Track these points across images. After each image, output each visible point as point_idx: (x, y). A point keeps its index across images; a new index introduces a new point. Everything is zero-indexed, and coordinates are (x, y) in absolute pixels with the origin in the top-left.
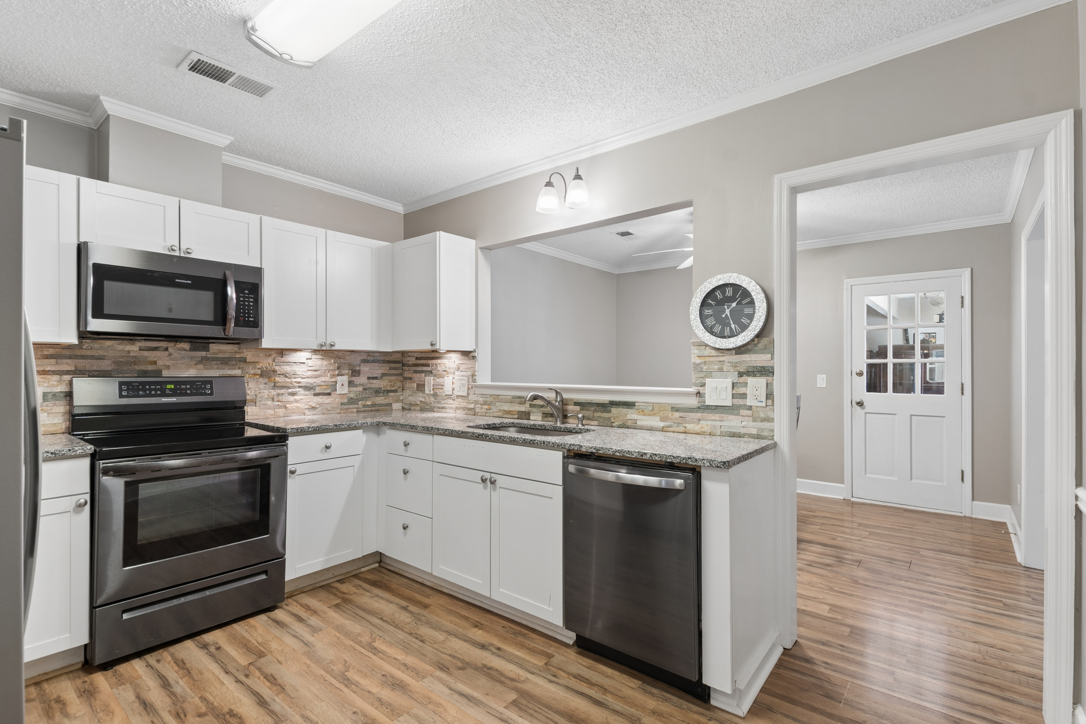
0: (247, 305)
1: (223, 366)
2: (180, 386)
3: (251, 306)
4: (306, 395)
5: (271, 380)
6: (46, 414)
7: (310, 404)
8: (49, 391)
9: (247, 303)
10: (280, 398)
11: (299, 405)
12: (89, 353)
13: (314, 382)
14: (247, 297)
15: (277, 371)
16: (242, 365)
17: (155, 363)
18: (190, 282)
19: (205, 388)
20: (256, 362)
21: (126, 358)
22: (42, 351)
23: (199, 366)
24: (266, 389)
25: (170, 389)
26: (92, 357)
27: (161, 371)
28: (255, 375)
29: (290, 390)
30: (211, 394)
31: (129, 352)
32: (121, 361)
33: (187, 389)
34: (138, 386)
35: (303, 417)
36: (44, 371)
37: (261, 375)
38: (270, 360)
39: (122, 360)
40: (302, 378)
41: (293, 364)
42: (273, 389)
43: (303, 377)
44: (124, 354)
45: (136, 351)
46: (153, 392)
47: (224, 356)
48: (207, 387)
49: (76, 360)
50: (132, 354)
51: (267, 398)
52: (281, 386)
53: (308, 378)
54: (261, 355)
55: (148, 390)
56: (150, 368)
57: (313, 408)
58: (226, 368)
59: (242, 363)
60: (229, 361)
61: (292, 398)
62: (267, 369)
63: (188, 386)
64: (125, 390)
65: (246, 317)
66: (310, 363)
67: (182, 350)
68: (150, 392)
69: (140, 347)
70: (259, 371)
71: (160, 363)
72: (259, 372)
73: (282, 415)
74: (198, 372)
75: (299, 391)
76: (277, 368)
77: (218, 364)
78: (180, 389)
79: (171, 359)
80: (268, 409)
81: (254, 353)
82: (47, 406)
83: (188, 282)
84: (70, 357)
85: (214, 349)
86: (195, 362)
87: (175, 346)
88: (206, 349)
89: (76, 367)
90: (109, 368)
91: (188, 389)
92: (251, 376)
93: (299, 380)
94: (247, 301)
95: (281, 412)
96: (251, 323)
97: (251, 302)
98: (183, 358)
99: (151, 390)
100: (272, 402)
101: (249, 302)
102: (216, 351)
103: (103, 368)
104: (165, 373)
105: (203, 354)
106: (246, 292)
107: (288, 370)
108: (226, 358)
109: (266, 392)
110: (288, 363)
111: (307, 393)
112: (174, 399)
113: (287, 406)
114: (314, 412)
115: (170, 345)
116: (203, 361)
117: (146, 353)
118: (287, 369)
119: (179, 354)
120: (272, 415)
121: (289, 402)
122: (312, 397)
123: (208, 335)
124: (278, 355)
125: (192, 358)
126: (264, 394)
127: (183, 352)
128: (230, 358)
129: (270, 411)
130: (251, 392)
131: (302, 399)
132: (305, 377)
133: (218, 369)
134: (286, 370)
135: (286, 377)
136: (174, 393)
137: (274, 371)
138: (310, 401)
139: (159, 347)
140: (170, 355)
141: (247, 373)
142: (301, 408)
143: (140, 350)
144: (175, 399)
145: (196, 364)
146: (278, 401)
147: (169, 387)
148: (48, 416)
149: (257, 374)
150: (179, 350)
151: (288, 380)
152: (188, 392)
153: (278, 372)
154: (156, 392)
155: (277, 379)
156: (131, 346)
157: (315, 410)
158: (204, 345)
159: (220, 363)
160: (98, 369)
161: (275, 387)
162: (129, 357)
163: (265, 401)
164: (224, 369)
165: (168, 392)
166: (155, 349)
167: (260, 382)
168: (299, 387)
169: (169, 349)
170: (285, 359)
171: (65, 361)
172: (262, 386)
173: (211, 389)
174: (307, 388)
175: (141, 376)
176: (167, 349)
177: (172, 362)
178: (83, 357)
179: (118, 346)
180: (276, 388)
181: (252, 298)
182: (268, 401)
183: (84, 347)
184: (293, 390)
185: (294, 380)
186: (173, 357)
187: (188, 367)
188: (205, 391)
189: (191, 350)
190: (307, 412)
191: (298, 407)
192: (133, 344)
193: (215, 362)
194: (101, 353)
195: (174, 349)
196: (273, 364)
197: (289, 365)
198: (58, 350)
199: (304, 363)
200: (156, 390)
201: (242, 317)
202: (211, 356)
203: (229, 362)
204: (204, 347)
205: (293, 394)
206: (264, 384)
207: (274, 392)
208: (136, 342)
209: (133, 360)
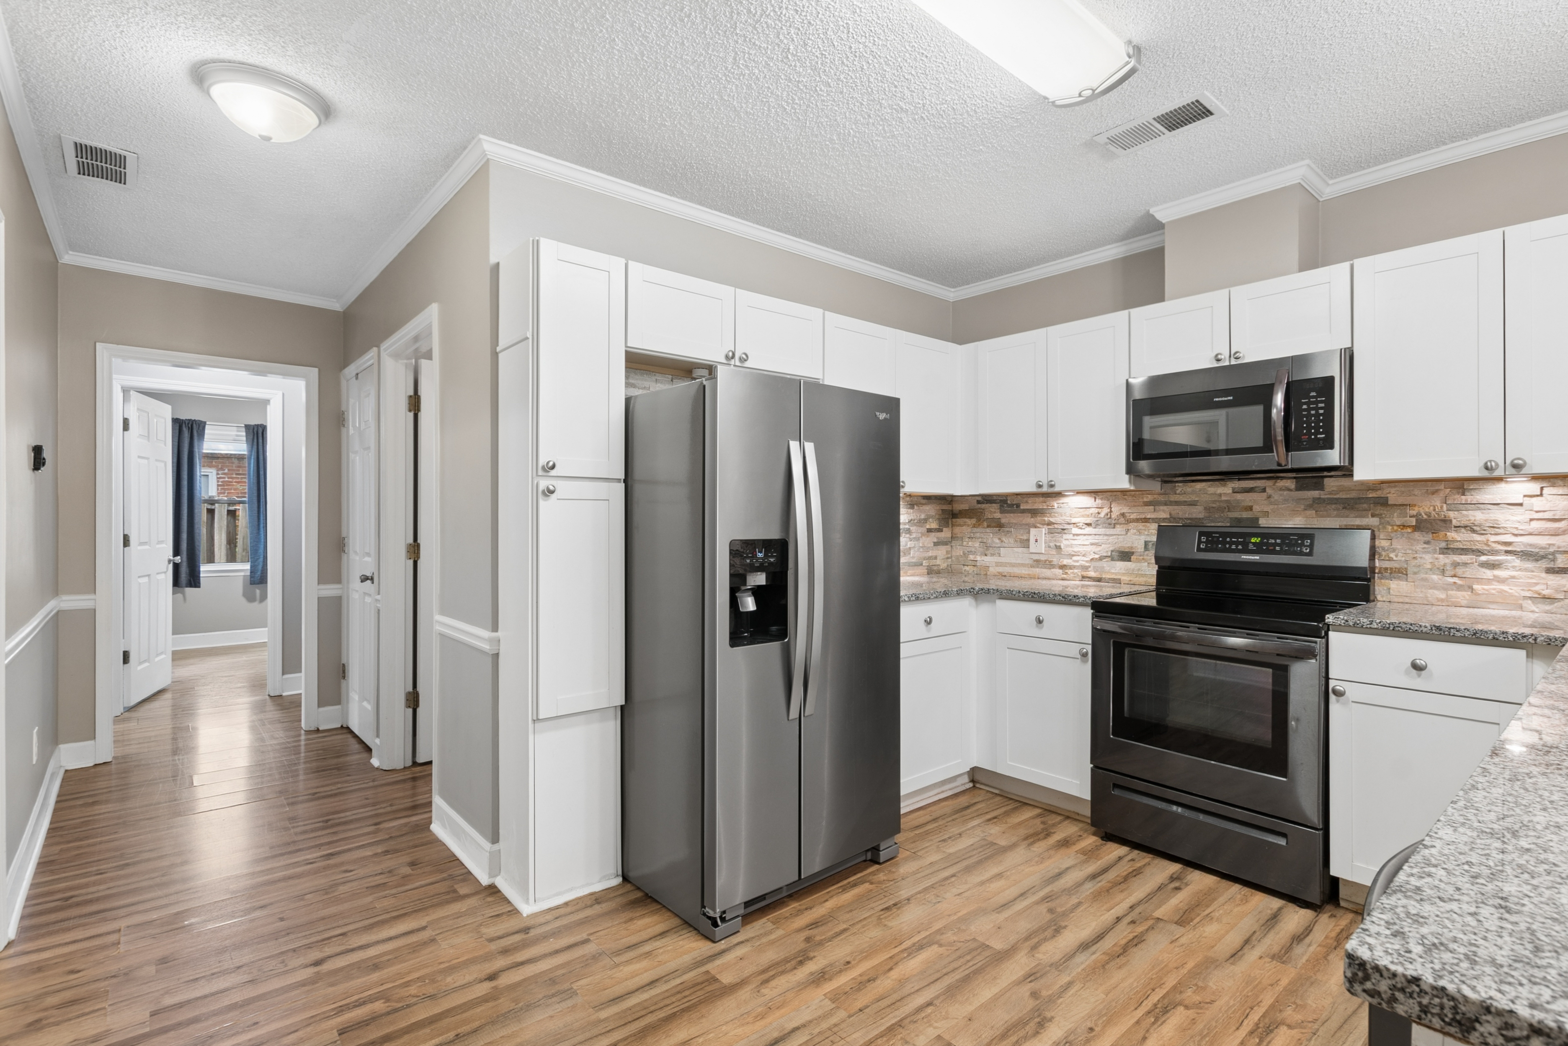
0: (1313, 415)
1: (1347, 512)
2: (1268, 540)
3: (1321, 414)
4: (1526, 570)
5: (1438, 536)
6: (1146, 564)
7: (1537, 588)
8: (1149, 540)
9: (1313, 412)
10: (1460, 571)
11: (1505, 588)
12: (1182, 498)
13: (1550, 545)
14: (1313, 403)
15: (1451, 521)
16: (1379, 510)
17: (1250, 508)
18: (1231, 398)
19: (1302, 545)
20: (1406, 505)
21: (1218, 504)
22: (1143, 498)
23: (1309, 512)
24: (1429, 552)
25: (1254, 544)
26: (1185, 503)
27: (1257, 519)
28: (1404, 526)
29: (1483, 558)
30: (1310, 554)
31: (1220, 495)
32: (1213, 508)
33: (1276, 544)
34: (1218, 537)
35: (1516, 613)
36: (1145, 518)
37: (1417, 528)
38: (1437, 501)
39: (1214, 505)
40: (1516, 535)
41: (1489, 506)
42: (1443, 553)
43: (1516, 532)
44: (1216, 499)
45: (1229, 494)
46: (1234, 547)
47: (1348, 496)
48: (1306, 544)
49: (1171, 507)
50: (1224, 498)
51: (1431, 570)
52: (1463, 549)
53: (1530, 534)
54: (1416, 492)
55: (1228, 543)
56: (1245, 515)
57: (1546, 599)
58: (1352, 515)
59: (1379, 507)
60: (1356, 504)
61: (1488, 573)
62: (1430, 516)
63: (1278, 541)
64: (1203, 542)
65: (1313, 434)
66: (1537, 503)
67: (1284, 490)
68: (1230, 546)
69: (1233, 489)
70: (1414, 520)
71: (1256, 508)
72: (1413, 522)
73: (1464, 603)
74: (1306, 521)
75: (1507, 561)
76: (1452, 514)
77: (1338, 509)
78: (1267, 544)
79: (1271, 504)
80: (1431, 588)
81: (1403, 489)
82: (1147, 555)
83: (1229, 398)
84: (1166, 504)
85: (1333, 486)
86: (1303, 507)
87: (1274, 485)
88: (1320, 486)
89: (1170, 514)
90: (1201, 516)
91: (1278, 545)
92: (1395, 528)
93: (1508, 538)
94: (1313, 409)
95: (1463, 596)
96: (1321, 442)
97: (1321, 408)
98: (1286, 501)
99: (1231, 543)
100: (1440, 577)
101: (1317, 409)
102: (1335, 489)
103: (1194, 516)
104: (1263, 522)
105: (1316, 494)
106: (1313, 394)
107: (1478, 518)
108: (1353, 499)
109: (1428, 559)
110: (1478, 506)
111: (1530, 565)
112: (1256, 558)
113: (1475, 587)
114: (1548, 608)
115: (1269, 483)
116: (1316, 505)
117: (1239, 496)
118: (1478, 516)
119: (1281, 495)
120: (1442, 600)
121: (1479, 580)
122: (1544, 575)
123: (1254, 468)
124: (1455, 491)
125: (1299, 500)
126: (1422, 561)
127: (1285, 493)
128: (1359, 498)
129: (1436, 592)
130: (1396, 556)
131: (1513, 577)
132: (1522, 532)
133: (1338, 516)
134: (1473, 518)
135: (1474, 531)
136: (1259, 549)
137: (1446, 521)
138: (1537, 584)
139: (1255, 487)
140: (1269, 497)
141: (1389, 523)
142: (1511, 595)
143: (1234, 492)
144: (1258, 558)
145: (1305, 510)
146: (1455, 576)
147: (1253, 540)
148: (1148, 566)
149: (1409, 526)
150: (1281, 489)
151: (1477, 537)
152: (1278, 548)
153: (1454, 522)
154: (1237, 546)
155: (1452, 535)
156: (1223, 488)
157: (1551, 604)
158: (1315, 480)
159: (1341, 508)
160: (1190, 516)
161: (1446, 550)
162: (1221, 501)
163: (1426, 573)
164: (1347, 517)
165: (1251, 547)
166: (1250, 490)
167: (1415, 540)
168: (1507, 552)
169: (1267, 489)
170: (1469, 498)
171: (1162, 508)
172: (1419, 547)
173: (1311, 546)
174: (1526, 555)
175: (1235, 525)
176: (1264, 490)
177: (1272, 507)
178: (1177, 503)
179: (1209, 489)
180: (1449, 551)
181: (1321, 402)
182: (1434, 574)
183: (1178, 492)
184: (1491, 558)
185: (1493, 538)
186: (1272, 500)
187: (1294, 513)
188: (1301, 549)
189: (1298, 489)
190: (1529, 604)
191: (1501, 592)
192: (1224, 486)
193: (1333, 506)
194: (1194, 498)
195: (1274, 489)
196: (1442, 507)
197: (1479, 509)
198: (1155, 496)
199: (1521, 505)
200: (1237, 543)
201: (1305, 435)
202: (1326, 497)
203: (1357, 506)
204: (1316, 483)
205: (1493, 566)
206: (1425, 543)
207: (1443, 559)
208: (1228, 483)
209: (1225, 505)
